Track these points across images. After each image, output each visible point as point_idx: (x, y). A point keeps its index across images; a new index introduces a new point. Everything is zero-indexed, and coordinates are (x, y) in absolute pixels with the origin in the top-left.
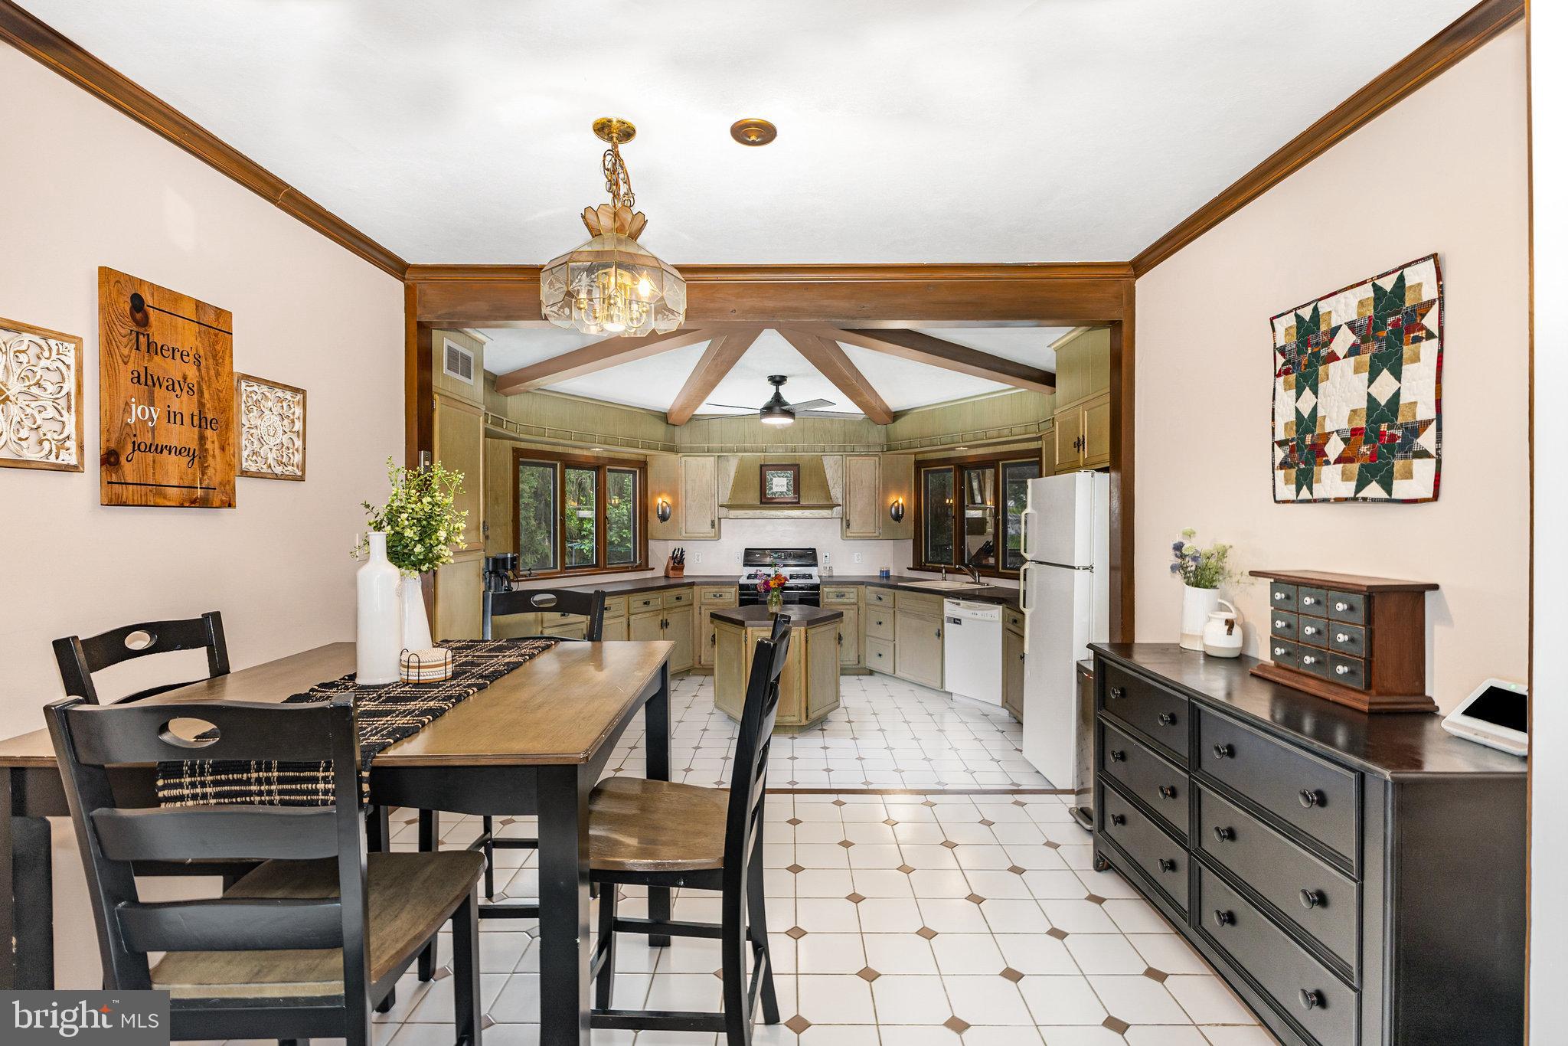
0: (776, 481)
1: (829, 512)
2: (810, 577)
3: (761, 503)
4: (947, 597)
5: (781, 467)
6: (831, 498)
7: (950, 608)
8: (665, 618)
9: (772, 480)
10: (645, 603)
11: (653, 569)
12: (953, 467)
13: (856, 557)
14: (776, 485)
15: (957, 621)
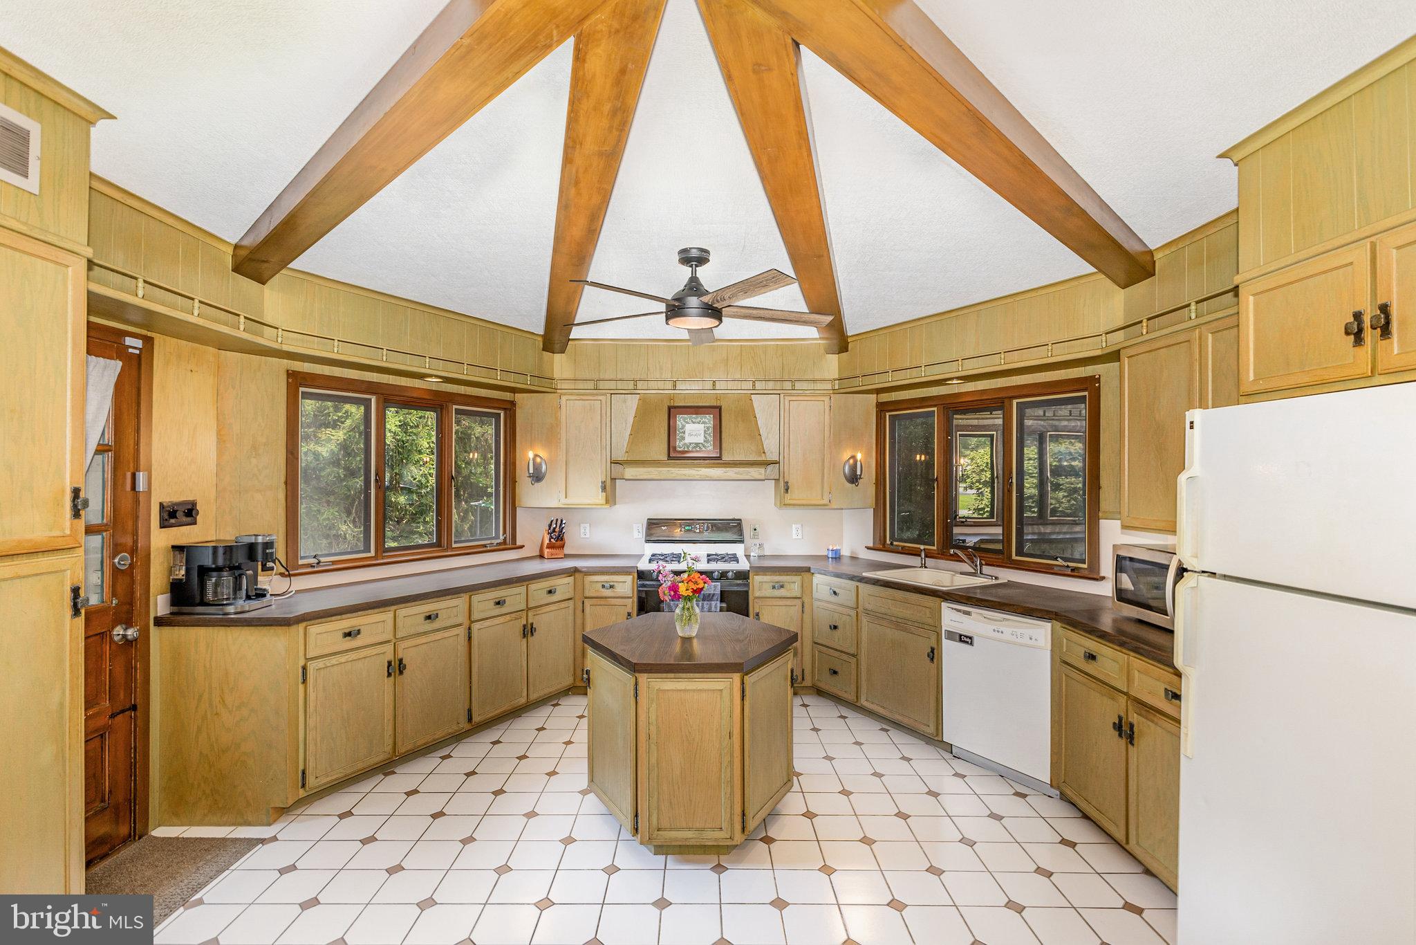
0: (689, 427)
1: (762, 470)
2: (734, 558)
3: (669, 457)
4: (946, 600)
5: (697, 410)
6: (764, 453)
7: (951, 618)
8: (530, 621)
9: (683, 427)
10: (498, 603)
11: (522, 547)
12: (935, 409)
13: (795, 531)
14: (690, 435)
15: (965, 639)
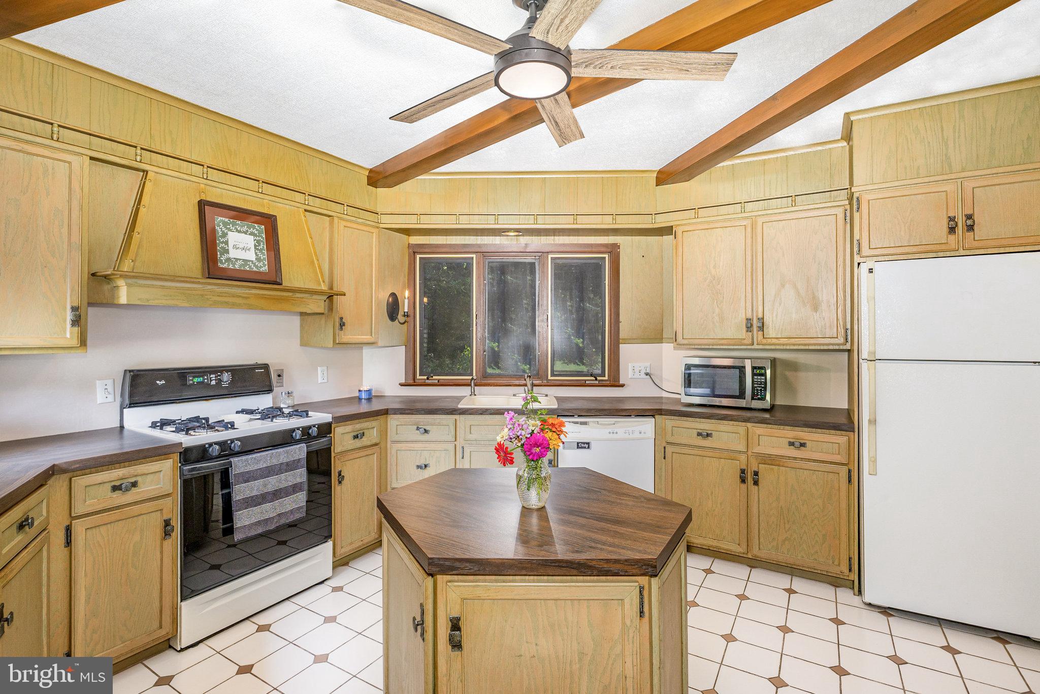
0: (234, 237)
3: (208, 275)
5: (241, 214)
12: (474, 256)
13: (321, 374)
14: (235, 247)
15: (583, 445)
